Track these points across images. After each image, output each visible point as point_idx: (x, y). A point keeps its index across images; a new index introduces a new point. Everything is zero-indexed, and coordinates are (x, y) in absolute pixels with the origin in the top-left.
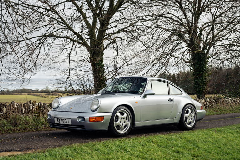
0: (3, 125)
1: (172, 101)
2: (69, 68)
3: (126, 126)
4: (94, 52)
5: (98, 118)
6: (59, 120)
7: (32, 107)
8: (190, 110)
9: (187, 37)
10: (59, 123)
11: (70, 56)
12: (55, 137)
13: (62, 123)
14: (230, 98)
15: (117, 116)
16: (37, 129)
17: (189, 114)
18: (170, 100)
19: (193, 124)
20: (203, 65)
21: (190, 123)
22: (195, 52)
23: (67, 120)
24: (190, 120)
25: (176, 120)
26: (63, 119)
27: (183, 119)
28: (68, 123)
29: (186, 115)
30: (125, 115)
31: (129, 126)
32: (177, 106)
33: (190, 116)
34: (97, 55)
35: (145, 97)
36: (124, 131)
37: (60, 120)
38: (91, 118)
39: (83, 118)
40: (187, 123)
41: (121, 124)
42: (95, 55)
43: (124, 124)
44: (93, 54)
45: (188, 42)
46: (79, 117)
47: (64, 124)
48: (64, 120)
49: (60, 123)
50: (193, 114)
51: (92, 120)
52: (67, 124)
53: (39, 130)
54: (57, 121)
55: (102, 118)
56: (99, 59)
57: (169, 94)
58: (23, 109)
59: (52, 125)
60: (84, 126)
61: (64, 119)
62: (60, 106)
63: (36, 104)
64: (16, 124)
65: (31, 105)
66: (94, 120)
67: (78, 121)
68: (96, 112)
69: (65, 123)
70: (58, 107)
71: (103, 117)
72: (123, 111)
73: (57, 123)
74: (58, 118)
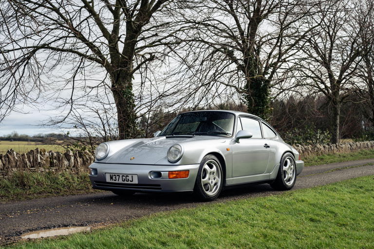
0: (6, 188)
1: (269, 147)
2: (71, 98)
3: (216, 184)
4: (118, 75)
5: (181, 173)
6: (114, 177)
7: (41, 158)
8: (288, 160)
9: (238, 55)
10: (114, 182)
11: (74, 81)
12: (112, 204)
13: (121, 181)
14: (300, 146)
15: (205, 170)
16: (59, 193)
17: (288, 166)
18: (267, 146)
19: (292, 182)
20: (264, 96)
21: (289, 180)
22: (255, 77)
23: (130, 177)
24: (290, 176)
25: (273, 175)
26: (122, 176)
27: (281, 174)
28: (132, 181)
29: (285, 168)
30: (214, 168)
31: (219, 184)
32: (274, 154)
33: (289, 170)
34: (123, 79)
35: (237, 140)
36: (213, 192)
37: (117, 177)
38: (171, 173)
39: (159, 174)
40: (286, 180)
41: (210, 181)
42: (120, 79)
43: (214, 182)
44: (117, 77)
45: (241, 62)
46: (151, 172)
47: (124, 182)
48: (124, 178)
49: (117, 182)
50: (292, 167)
51: (171, 176)
52: (129, 182)
53: (61, 194)
54: (111, 178)
55: (187, 173)
56: (127, 85)
57: (263, 138)
58: (28, 162)
59: (97, 185)
60: (159, 185)
61: (125, 175)
62: (109, 155)
63: (46, 153)
64: (25, 185)
65: (39, 155)
66: (174, 175)
67: (150, 178)
68: (178, 163)
69: (126, 182)
70: (105, 157)
71: (188, 171)
72: (211, 162)
73: (112, 181)
74: (113, 175)
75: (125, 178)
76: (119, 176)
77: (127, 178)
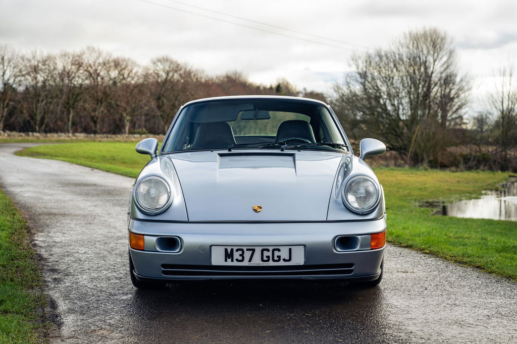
6: (237, 255)
10: (235, 263)
13: (257, 261)
23: (284, 250)
26: (263, 251)
28: (290, 260)
37: (247, 255)
46: (336, 239)
47: (266, 264)
48: (266, 254)
49: (245, 263)
52: (282, 263)
54: (229, 255)
59: (167, 273)
60: (350, 265)
61: (271, 249)
67: (334, 250)
69: (271, 263)
70: (168, 208)
73: (229, 263)
74: (235, 248)
75: (270, 254)
76: (253, 251)
77: (277, 254)
